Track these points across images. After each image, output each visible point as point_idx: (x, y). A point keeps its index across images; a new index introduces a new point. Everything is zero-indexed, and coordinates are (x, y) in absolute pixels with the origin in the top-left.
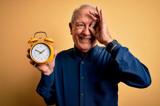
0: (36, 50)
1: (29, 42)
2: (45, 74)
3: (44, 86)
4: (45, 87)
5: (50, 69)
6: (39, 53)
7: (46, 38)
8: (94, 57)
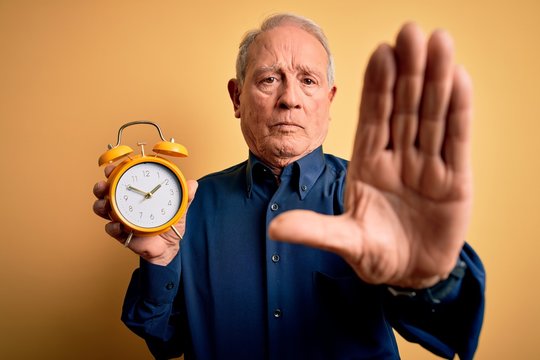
0: (131, 189)
1: (101, 162)
2: (156, 262)
3: (151, 303)
4: (156, 304)
5: (171, 244)
6: (142, 197)
7: (161, 143)
8: (310, 187)
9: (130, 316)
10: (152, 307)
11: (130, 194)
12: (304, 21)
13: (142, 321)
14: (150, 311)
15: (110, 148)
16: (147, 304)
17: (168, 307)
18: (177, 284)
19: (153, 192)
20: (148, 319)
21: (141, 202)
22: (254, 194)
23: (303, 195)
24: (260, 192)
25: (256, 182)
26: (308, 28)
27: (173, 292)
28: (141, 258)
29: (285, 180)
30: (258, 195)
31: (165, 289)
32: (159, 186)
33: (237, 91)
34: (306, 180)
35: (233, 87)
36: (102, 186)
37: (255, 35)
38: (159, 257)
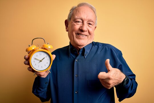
4: (42, 88)
5: (46, 72)
6: (39, 62)
7: (45, 44)
8: (88, 54)
9: (35, 91)
10: (41, 89)
11: (35, 60)
13: (38, 93)
14: (41, 90)
15: (29, 46)
16: (40, 88)
17: (46, 89)
20: (40, 93)
21: (39, 63)
22: (71, 56)
23: (85, 57)
24: (73, 56)
25: (71, 52)
27: (47, 85)
29: (80, 53)
30: (72, 56)
31: (45, 84)
32: (44, 58)
37: (76, 8)
38: (43, 76)
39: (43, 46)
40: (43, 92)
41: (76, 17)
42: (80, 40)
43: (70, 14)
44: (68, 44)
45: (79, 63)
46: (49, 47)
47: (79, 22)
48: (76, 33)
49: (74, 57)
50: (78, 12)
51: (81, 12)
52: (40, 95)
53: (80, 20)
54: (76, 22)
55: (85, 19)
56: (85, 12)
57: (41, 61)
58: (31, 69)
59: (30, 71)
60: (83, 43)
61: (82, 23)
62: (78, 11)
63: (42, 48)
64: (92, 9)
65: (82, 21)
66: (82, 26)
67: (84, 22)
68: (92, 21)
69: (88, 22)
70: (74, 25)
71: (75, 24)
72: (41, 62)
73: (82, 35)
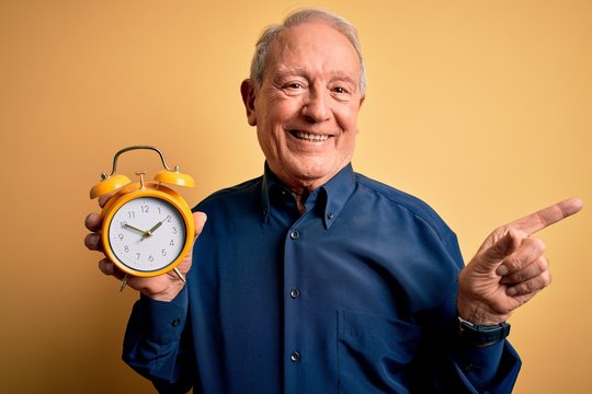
0: (126, 227)
1: (93, 195)
4: (160, 343)
5: (175, 279)
6: (139, 237)
7: (163, 172)
8: (337, 214)
9: (132, 356)
10: (157, 346)
11: (126, 232)
12: (337, 19)
13: (146, 361)
14: (155, 351)
16: (152, 344)
17: (174, 345)
18: (183, 320)
19: (152, 230)
20: (152, 359)
21: (138, 242)
22: (272, 220)
23: (329, 223)
25: (273, 205)
26: (340, 27)
27: (179, 329)
28: (141, 294)
29: (309, 206)
30: (276, 220)
31: (170, 326)
32: (160, 224)
33: (252, 93)
34: (333, 205)
35: (247, 90)
36: (94, 219)
37: (277, 32)
38: (161, 293)
39: (157, 178)
40: (162, 356)
41: (283, 68)
42: (307, 157)
43: (257, 59)
44: (260, 172)
45: (303, 244)
46: (180, 180)
47: (294, 86)
48: (285, 130)
49: (284, 221)
50: (287, 47)
51: (301, 47)
52: (154, 367)
53: (299, 80)
54: (286, 86)
55: (317, 73)
56: (314, 48)
57: (147, 235)
58: (109, 266)
59: (106, 272)
60: (318, 169)
61: (307, 90)
62: (290, 46)
63: (155, 186)
64: (340, 31)
65: (306, 83)
66: (308, 100)
67: (315, 85)
68: (348, 79)
69: (331, 85)
70: (280, 99)
71: (281, 93)
72: (147, 240)
73: (312, 137)
